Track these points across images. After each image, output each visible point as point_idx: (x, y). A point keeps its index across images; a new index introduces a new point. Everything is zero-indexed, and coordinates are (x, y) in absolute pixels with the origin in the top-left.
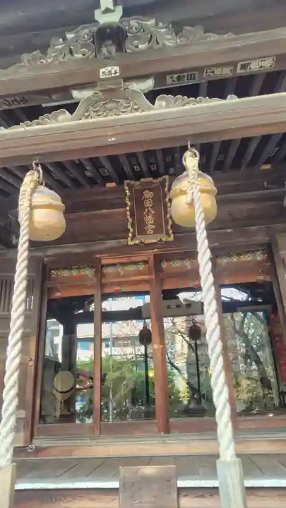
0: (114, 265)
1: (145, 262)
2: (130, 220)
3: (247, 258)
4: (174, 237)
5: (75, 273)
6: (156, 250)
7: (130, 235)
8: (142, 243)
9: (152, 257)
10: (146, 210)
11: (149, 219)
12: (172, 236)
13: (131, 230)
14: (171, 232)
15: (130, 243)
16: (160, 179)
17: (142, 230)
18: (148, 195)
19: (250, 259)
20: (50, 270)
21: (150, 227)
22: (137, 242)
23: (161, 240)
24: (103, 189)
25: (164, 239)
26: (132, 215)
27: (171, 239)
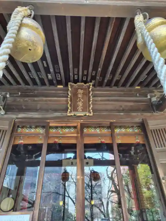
0: (56, 127)
1: (75, 127)
2: (70, 103)
3: (130, 130)
4: (93, 114)
5: (33, 130)
6: (82, 121)
7: (69, 110)
8: (75, 115)
9: (79, 124)
10: (79, 99)
11: (80, 104)
12: (92, 113)
13: (70, 108)
14: (91, 111)
15: (69, 115)
16: (87, 84)
17: (75, 109)
18: (80, 91)
19: (131, 131)
20: (18, 127)
21: (80, 108)
22: (72, 114)
23: (85, 115)
24: (56, 88)
25: (87, 115)
26: (71, 100)
27: (92, 115)
